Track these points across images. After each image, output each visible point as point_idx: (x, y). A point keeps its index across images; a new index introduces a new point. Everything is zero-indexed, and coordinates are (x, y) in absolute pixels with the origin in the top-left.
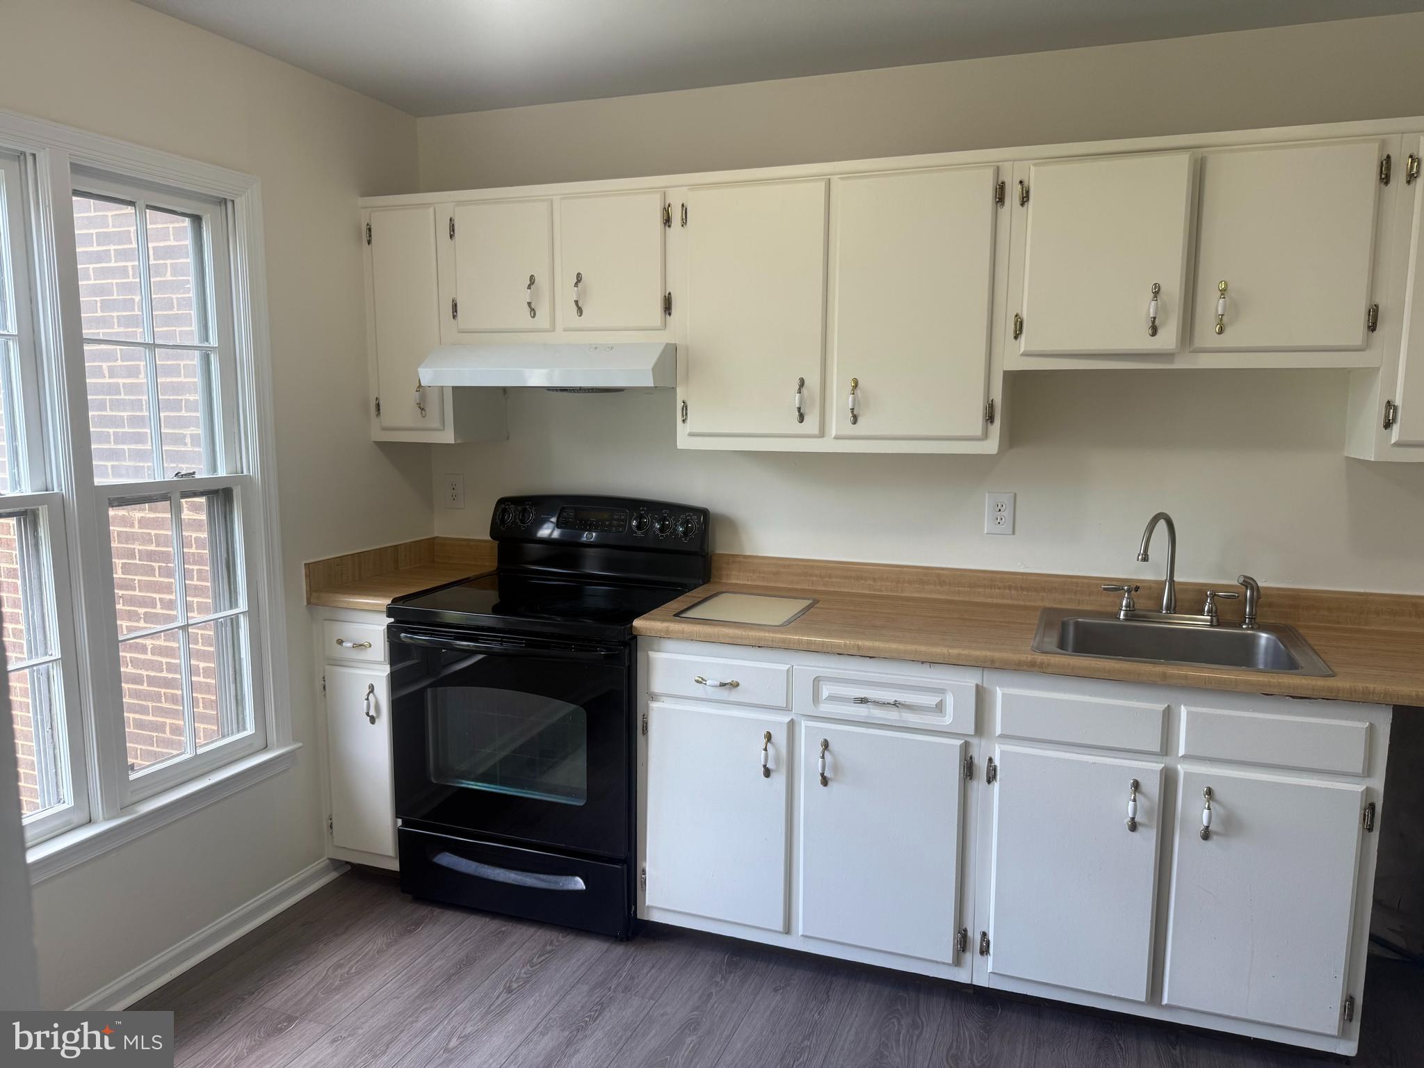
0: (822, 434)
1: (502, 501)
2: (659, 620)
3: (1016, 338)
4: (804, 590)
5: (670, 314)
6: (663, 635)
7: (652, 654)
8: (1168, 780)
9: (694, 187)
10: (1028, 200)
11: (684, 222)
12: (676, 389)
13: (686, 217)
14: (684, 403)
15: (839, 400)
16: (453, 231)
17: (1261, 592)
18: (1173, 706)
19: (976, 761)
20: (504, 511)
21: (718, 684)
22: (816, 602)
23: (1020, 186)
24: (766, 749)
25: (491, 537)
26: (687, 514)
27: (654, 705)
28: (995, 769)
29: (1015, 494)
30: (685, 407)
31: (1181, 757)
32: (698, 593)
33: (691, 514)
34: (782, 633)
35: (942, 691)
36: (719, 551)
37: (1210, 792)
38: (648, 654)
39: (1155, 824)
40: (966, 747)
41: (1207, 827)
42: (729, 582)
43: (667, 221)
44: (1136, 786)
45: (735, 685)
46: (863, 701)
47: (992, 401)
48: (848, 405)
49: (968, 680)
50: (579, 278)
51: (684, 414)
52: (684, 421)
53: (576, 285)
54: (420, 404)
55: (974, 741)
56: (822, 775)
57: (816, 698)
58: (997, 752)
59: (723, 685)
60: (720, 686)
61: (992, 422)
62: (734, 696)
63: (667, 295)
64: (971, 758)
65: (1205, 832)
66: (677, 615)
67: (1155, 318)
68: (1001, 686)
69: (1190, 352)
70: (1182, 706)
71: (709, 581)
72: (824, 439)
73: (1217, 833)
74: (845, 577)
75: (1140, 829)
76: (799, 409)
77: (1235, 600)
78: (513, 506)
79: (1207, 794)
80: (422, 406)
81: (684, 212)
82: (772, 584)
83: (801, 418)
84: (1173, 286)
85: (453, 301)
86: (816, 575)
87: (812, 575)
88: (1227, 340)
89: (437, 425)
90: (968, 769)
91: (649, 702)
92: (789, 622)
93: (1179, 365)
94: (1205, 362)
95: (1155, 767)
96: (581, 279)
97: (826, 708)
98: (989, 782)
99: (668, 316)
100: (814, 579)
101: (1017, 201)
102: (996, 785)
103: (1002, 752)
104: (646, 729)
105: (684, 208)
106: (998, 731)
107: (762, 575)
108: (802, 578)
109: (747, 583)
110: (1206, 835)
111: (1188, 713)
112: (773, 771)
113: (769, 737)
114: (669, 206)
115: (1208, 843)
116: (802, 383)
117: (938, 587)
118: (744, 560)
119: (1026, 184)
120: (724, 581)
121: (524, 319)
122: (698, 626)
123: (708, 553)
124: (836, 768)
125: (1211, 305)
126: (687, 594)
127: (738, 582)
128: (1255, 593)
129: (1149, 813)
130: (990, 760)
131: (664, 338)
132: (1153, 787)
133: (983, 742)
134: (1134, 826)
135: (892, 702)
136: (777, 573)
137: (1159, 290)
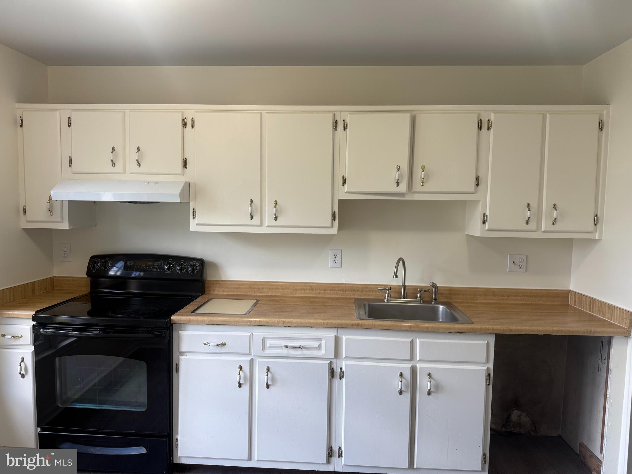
0: (261, 225)
1: (93, 257)
2: (185, 315)
3: (343, 185)
4: (250, 296)
5: (186, 168)
6: (187, 322)
7: (180, 332)
8: (414, 371)
9: (198, 111)
10: (347, 128)
11: (193, 126)
12: (189, 203)
13: (194, 124)
14: (194, 209)
15: (269, 210)
16: (71, 123)
17: (438, 288)
18: (414, 339)
19: (335, 370)
20: (95, 262)
21: (216, 345)
22: (258, 301)
23: (343, 122)
24: (239, 374)
25: (87, 276)
26: (193, 262)
27: (182, 358)
28: (343, 373)
29: (341, 250)
30: (194, 211)
31: (418, 360)
32: (200, 300)
33: (196, 262)
34: (247, 317)
35: (320, 339)
36: (209, 278)
37: (430, 375)
38: (179, 332)
39: (409, 390)
40: (331, 363)
41: (430, 390)
42: (214, 293)
43: (185, 125)
44: (401, 374)
45: (224, 344)
46: (286, 347)
47: (334, 211)
48: (273, 212)
49: (331, 334)
50: (139, 149)
51: (194, 215)
52: (194, 218)
53: (137, 152)
54: (49, 209)
55: (334, 361)
56: (267, 383)
57: (264, 347)
58: (344, 364)
59: (218, 345)
60: (217, 345)
61: (334, 221)
62: (224, 349)
63: (185, 159)
64: (333, 368)
65: (429, 392)
66: (193, 312)
67: (398, 179)
68: (345, 335)
69: (411, 193)
70: (418, 339)
71: (204, 293)
72: (262, 227)
73: (433, 392)
74: (270, 289)
75: (403, 393)
76: (251, 213)
77: (429, 292)
78: (99, 260)
79: (429, 376)
80: (51, 210)
81: (193, 121)
82: (235, 293)
83: (252, 218)
84: (405, 167)
85: (69, 158)
86: (256, 288)
87: (254, 288)
88: (425, 189)
89: (59, 219)
90: (332, 374)
91: (179, 356)
92: (249, 312)
93: (407, 198)
94: (417, 197)
95: (408, 366)
96: (140, 150)
97: (268, 352)
98: (341, 378)
99: (185, 169)
100: (256, 290)
101: (342, 128)
102: (344, 380)
103: (346, 365)
104: (178, 370)
105: (193, 120)
106: (344, 355)
107: (230, 289)
108: (250, 290)
109: (223, 293)
110: (429, 393)
111: (420, 342)
112: (243, 384)
113: (241, 368)
114: (185, 118)
115: (430, 396)
116: (252, 202)
117: (311, 291)
118: (221, 282)
119: (346, 121)
120: (211, 293)
121: (109, 167)
122: (205, 317)
123: (204, 280)
124: (273, 380)
125: (419, 175)
126: (195, 301)
127: (218, 293)
128: (436, 289)
129: (406, 386)
130: (341, 369)
131: (183, 179)
132: (408, 375)
133: (338, 360)
134: (401, 393)
135: (299, 346)
136: (237, 288)
137: (399, 168)
